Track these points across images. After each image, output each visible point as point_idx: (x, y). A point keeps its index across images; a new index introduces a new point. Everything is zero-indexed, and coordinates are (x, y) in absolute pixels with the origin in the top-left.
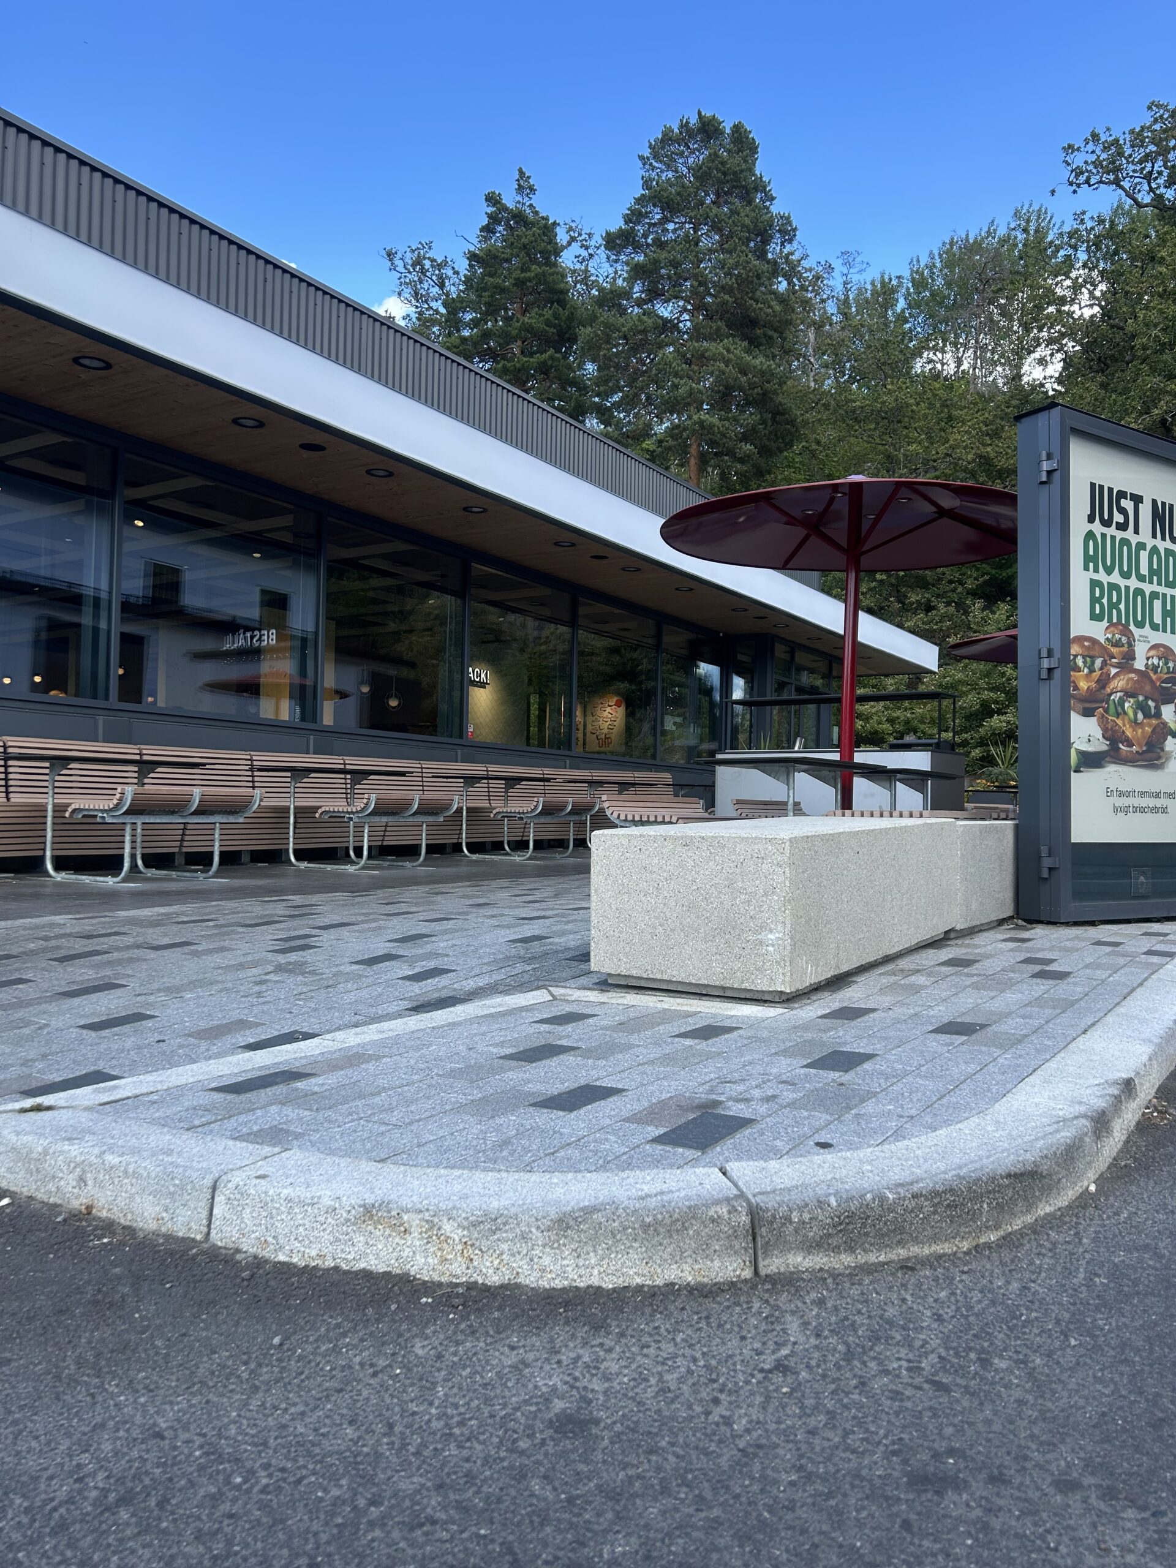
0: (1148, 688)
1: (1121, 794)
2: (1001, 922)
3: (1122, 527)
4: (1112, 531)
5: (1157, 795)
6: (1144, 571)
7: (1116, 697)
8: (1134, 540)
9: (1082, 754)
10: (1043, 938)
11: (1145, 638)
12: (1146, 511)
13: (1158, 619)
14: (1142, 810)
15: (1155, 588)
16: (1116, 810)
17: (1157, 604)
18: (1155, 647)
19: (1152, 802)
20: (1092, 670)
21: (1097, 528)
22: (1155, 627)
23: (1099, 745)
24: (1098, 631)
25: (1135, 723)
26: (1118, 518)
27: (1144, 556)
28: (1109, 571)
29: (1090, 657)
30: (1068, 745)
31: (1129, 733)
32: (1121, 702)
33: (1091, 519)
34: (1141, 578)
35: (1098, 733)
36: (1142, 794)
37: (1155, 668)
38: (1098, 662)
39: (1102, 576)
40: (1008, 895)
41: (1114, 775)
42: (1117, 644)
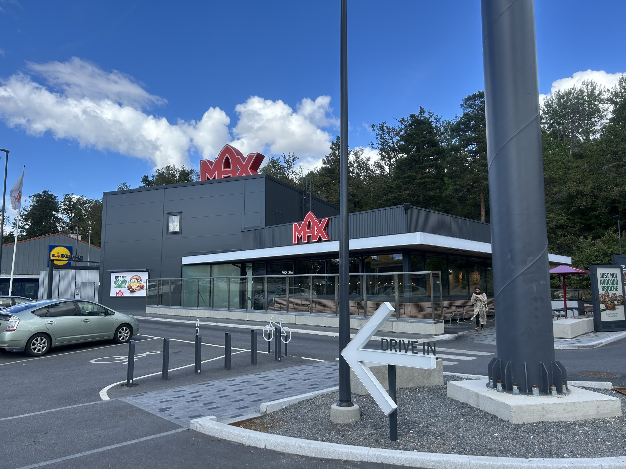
0: (612, 299)
1: (609, 314)
2: (592, 332)
3: (605, 278)
4: (604, 279)
5: (615, 314)
6: (610, 283)
7: (607, 301)
8: (608, 279)
9: (602, 309)
10: (598, 334)
11: (611, 292)
12: (609, 275)
13: (613, 289)
14: (612, 316)
15: (612, 285)
16: (608, 316)
17: (612, 287)
18: (613, 293)
19: (614, 315)
20: (603, 298)
21: (602, 279)
22: (612, 291)
23: (605, 308)
24: (603, 293)
25: (610, 304)
26: (605, 277)
27: (610, 281)
28: (604, 284)
29: (602, 297)
30: (600, 308)
31: (609, 306)
32: (608, 302)
33: (601, 278)
34: (609, 284)
35: (605, 306)
36: (612, 314)
37: (613, 296)
38: (604, 297)
39: (603, 285)
40: (593, 328)
41: (607, 312)
42: (607, 294)
